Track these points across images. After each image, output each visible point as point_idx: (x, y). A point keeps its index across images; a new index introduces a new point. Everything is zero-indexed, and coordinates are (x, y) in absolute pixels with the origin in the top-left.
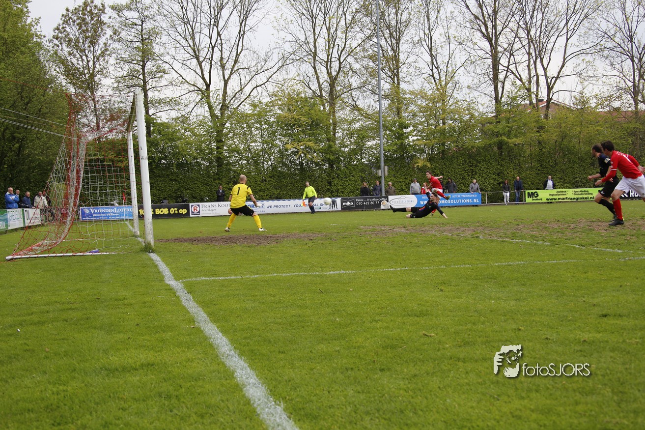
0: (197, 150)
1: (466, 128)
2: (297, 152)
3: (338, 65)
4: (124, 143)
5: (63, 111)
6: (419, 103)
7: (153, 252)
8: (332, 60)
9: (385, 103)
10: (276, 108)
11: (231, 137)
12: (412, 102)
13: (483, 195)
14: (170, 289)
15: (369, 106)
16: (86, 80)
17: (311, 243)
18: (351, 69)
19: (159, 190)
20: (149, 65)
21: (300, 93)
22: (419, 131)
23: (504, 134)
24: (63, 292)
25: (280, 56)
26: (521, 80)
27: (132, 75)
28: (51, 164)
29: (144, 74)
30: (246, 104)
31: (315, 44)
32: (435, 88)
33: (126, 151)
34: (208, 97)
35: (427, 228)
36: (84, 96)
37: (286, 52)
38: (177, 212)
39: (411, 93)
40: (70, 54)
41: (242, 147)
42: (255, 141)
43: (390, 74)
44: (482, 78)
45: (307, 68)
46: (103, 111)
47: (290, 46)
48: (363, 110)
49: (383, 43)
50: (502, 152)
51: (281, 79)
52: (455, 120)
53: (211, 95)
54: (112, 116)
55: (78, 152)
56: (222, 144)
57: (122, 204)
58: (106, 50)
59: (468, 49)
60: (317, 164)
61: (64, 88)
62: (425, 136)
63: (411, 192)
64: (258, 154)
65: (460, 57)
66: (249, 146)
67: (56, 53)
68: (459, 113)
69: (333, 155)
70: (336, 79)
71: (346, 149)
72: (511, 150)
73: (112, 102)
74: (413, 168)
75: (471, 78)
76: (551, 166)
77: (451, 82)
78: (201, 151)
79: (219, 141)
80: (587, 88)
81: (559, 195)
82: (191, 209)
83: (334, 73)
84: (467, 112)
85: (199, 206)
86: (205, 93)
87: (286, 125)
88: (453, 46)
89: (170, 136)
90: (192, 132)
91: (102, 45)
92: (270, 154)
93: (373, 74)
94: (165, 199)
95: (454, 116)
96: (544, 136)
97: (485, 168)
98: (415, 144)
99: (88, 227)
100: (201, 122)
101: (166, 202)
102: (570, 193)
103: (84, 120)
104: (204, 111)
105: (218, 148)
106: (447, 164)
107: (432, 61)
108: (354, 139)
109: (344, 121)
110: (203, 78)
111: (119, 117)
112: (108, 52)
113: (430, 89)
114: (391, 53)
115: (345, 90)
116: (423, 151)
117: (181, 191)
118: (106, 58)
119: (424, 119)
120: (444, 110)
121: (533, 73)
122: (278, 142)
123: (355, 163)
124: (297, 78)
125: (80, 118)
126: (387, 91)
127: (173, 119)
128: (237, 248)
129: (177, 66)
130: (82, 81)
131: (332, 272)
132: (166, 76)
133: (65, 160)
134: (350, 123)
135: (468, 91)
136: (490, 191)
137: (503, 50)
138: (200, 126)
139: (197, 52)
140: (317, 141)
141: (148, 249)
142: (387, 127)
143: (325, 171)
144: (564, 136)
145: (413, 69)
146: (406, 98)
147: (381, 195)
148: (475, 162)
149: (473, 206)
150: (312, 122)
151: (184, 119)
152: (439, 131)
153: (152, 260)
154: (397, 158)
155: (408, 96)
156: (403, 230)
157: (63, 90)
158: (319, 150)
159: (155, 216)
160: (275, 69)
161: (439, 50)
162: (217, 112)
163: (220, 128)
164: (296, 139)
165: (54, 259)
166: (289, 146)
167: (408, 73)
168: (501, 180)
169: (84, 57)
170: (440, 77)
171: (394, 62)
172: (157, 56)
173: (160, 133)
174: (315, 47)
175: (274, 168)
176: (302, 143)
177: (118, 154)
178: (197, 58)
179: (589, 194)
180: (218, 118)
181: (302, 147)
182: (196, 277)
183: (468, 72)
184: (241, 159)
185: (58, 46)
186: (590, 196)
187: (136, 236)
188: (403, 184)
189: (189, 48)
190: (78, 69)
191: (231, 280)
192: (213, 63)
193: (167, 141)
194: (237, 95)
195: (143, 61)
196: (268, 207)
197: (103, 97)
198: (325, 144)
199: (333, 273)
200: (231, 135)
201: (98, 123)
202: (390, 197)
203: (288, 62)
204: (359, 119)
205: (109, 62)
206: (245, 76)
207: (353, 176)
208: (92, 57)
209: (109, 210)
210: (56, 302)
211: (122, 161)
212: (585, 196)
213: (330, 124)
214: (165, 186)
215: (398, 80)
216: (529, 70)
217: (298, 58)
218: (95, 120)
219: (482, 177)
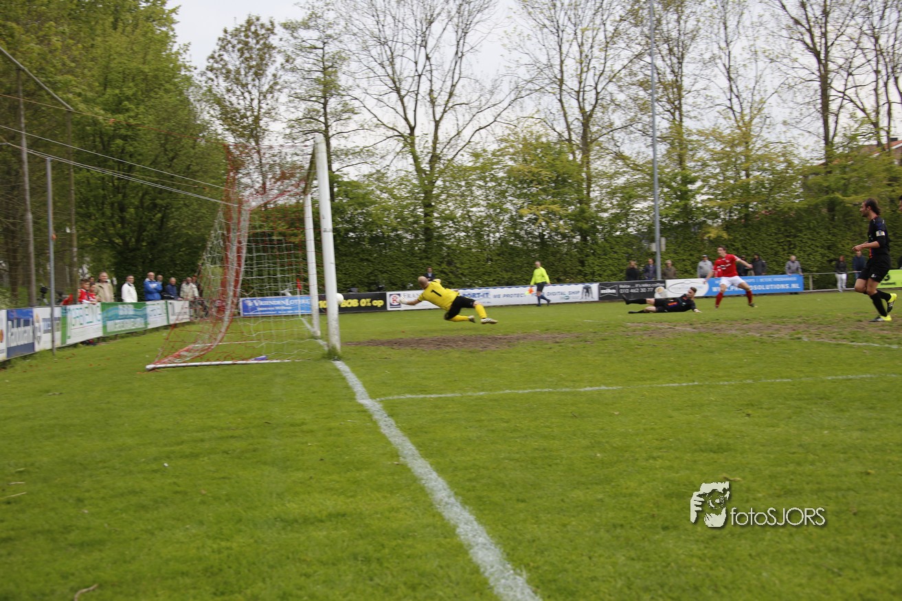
0: (397, 218)
1: (780, 182)
2: (536, 219)
3: (594, 97)
4: (300, 209)
5: (217, 169)
6: (711, 147)
7: (339, 359)
8: (586, 89)
9: (662, 148)
10: (507, 157)
11: (444, 200)
12: (700, 145)
13: (806, 278)
14: (363, 411)
15: (638, 153)
16: (250, 125)
17: (556, 348)
18: (612, 101)
19: (345, 274)
20: (333, 103)
21: (540, 137)
22: (711, 187)
23: (838, 190)
24: (222, 414)
25: (513, 86)
26: (863, 110)
27: (310, 117)
28: (203, 240)
29: (325, 114)
30: (465, 154)
31: (561, 67)
32: (736, 125)
33: (302, 221)
34: (412, 144)
35: (723, 326)
36: (246, 147)
37: (520, 80)
38: (369, 304)
39: (700, 133)
40: (228, 91)
41: (459, 213)
42: (477, 205)
43: (668, 107)
44: (804, 110)
45: (550, 101)
46: (272, 166)
47: (525, 72)
48: (629, 159)
49: (659, 63)
50: (834, 215)
51: (513, 117)
52: (764, 170)
53: (417, 141)
54: (283, 174)
55: (239, 223)
56: (431, 209)
57: (296, 294)
58: (276, 84)
59: (783, 68)
60: (564, 236)
61: (219, 137)
62: (720, 195)
63: (698, 274)
64: (481, 223)
65: (772, 80)
66: (469, 211)
67: (210, 90)
68: (770, 158)
69: (586, 223)
70: (591, 116)
71: (605, 215)
72: (847, 213)
73: (283, 154)
74: (702, 240)
75: (789, 110)
77: (758, 116)
78: (403, 219)
79: (427, 205)
82: (389, 300)
83: (588, 108)
84: (782, 159)
85: (399, 295)
86: (409, 139)
87: (521, 182)
88: (761, 65)
89: (361, 200)
90: (391, 194)
91: (270, 77)
92: (498, 223)
93: (644, 108)
94: (353, 286)
95: (763, 164)
97: (809, 239)
98: (706, 206)
99: (252, 325)
100: (402, 179)
101: (355, 291)
103: (246, 180)
104: (407, 164)
105: (426, 215)
106: (752, 234)
107: (731, 86)
108: (617, 201)
109: (603, 175)
110: (406, 119)
111: (292, 175)
112: (278, 87)
113: (727, 127)
114: (670, 77)
115: (604, 131)
116: (715, 216)
117: (376, 276)
118: (276, 94)
119: (718, 170)
120: (747, 157)
122: (508, 206)
123: (618, 233)
124: (536, 116)
125: (241, 178)
126: (664, 131)
127: (365, 176)
128: (455, 354)
129: (371, 102)
130: (244, 127)
131: (588, 389)
132: (355, 117)
133: (223, 234)
134: (611, 177)
135: (784, 129)
136: (817, 272)
137: (837, 67)
138: (401, 184)
139: (398, 84)
140: (565, 203)
141: (332, 355)
142: (664, 182)
143: (575, 245)
145: (702, 100)
146: (692, 141)
147: (656, 278)
148: (793, 231)
149: (791, 293)
150: (558, 177)
151: (380, 176)
152: (741, 187)
153: (338, 370)
154: (677, 227)
155: (694, 138)
156: (688, 329)
157: (218, 140)
158: (566, 216)
159: (342, 310)
160: (505, 104)
161: (741, 71)
162: (425, 166)
163: (429, 187)
164: (534, 201)
165: (208, 370)
166: (524, 211)
167: (695, 105)
168: (833, 256)
169: (246, 95)
170: (742, 110)
171: (675, 90)
172: (344, 90)
173: (347, 197)
174: (562, 71)
175: (504, 241)
176: (543, 206)
177: (291, 225)
178: (398, 91)
180: (426, 174)
181: (542, 212)
182: (398, 394)
183: (784, 101)
184: (457, 230)
185: (213, 80)
187: (315, 338)
188: (688, 263)
189: (387, 78)
190: (238, 111)
191: (447, 399)
192: (420, 97)
193: (357, 207)
194: (452, 142)
195: (325, 97)
196: (495, 297)
197: (271, 147)
198: (576, 207)
199: (591, 389)
200: (444, 197)
201: (264, 184)
202: (669, 282)
203: (523, 93)
204: (625, 172)
205: (280, 100)
206: (462, 114)
207: (615, 252)
208: (257, 94)
209: (278, 302)
210: (213, 427)
211: (295, 235)
213: (583, 180)
214: (354, 269)
215: (681, 115)
216: (877, 95)
217: (538, 88)
218: (260, 179)
219: (804, 251)
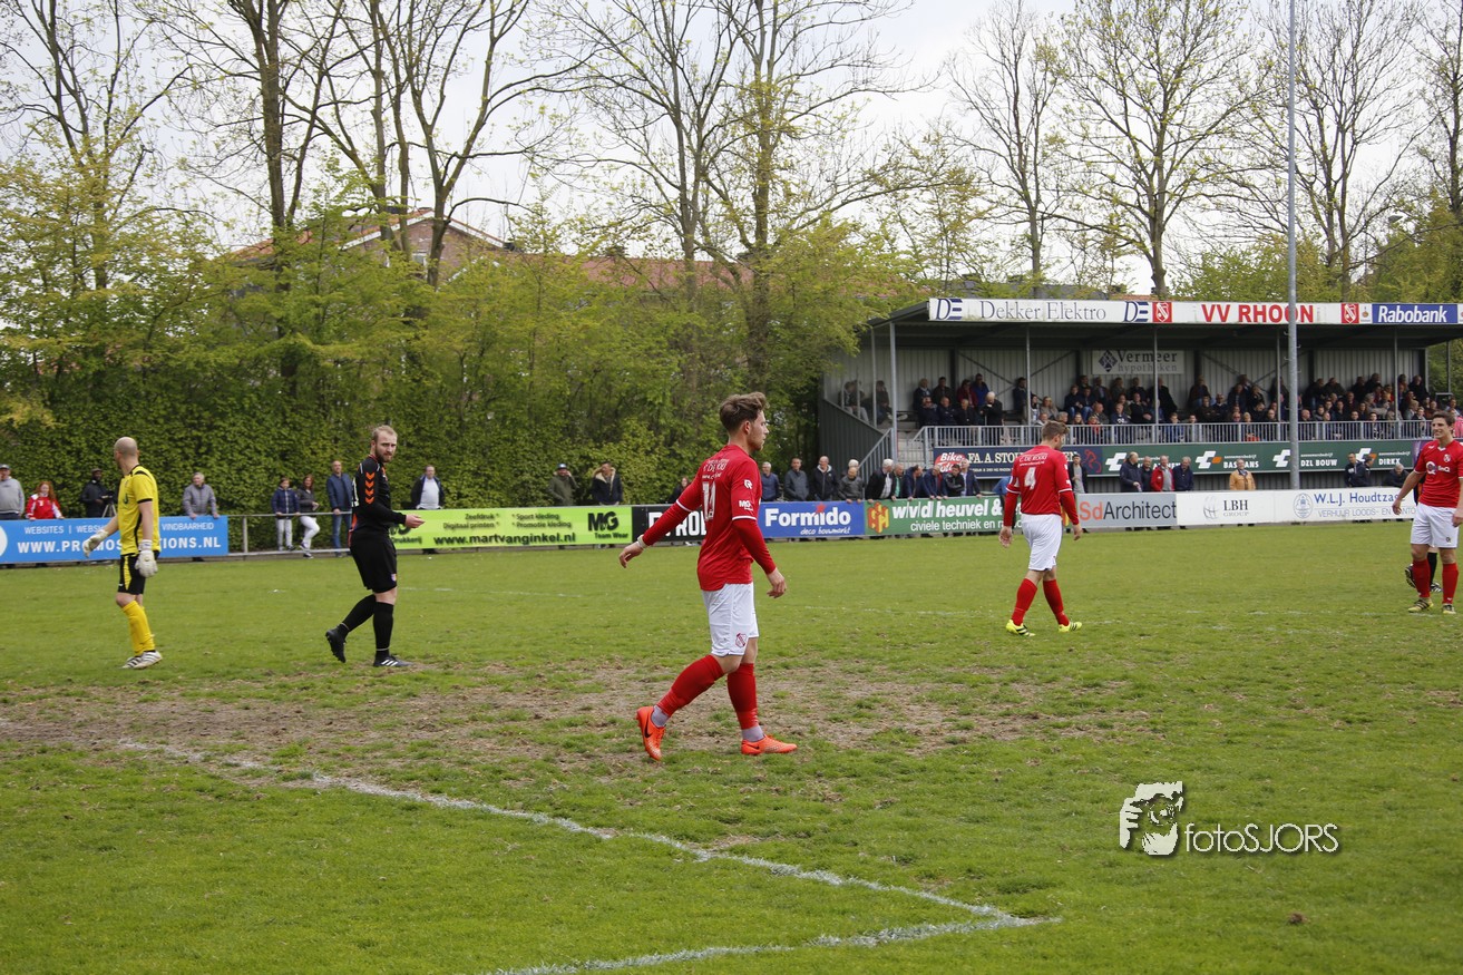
1: (175, 301)
13: (235, 524)
22: (12, 302)
23: (304, 328)
26: (352, 155)
32: (71, 161)
50: (294, 384)
59: (178, 39)
62: (35, 322)
65: (155, 66)
68: (154, 250)
72: (322, 378)
75: (193, 136)
76: (449, 433)
77: (125, 146)
80: (553, 198)
81: (473, 527)
84: (180, 250)
95: (137, 259)
96: (428, 340)
97: (240, 433)
102: (506, 521)
107: (58, 66)
113: (51, 162)
116: (28, 371)
119: (30, 263)
121: (390, 135)
135: (183, 180)
136: (258, 509)
137: (296, 55)
144: (486, 342)
148: (206, 414)
149: (201, 559)
152: (87, 308)
161: (82, 33)
170: (86, 127)
179: (562, 525)
183: (183, 116)
186: (564, 532)
212: (550, 532)
216: (379, 124)
219: (231, 462)
